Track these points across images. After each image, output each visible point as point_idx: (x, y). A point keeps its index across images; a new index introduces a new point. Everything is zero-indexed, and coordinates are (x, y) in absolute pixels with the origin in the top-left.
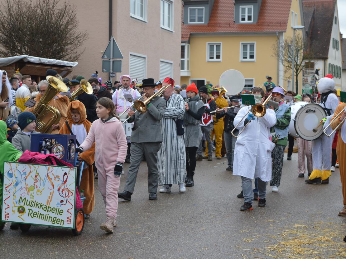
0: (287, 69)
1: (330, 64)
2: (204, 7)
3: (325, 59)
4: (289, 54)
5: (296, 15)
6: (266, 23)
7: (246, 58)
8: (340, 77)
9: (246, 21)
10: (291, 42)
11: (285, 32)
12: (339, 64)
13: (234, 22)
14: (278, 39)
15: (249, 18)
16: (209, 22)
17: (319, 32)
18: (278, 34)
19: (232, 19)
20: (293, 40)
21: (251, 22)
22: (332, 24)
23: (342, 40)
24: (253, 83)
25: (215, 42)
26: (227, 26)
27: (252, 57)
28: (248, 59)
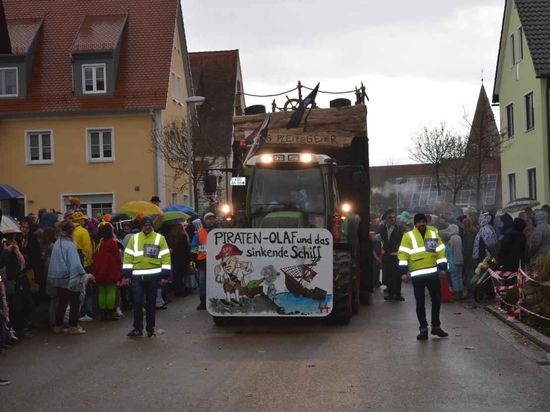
0: (178, 173)
2: (17, 68)
3: (226, 153)
4: (179, 147)
5: (179, 78)
6: (131, 94)
7: (98, 156)
9: (95, 91)
10: (183, 125)
11: (164, 108)
13: (72, 94)
14: (153, 120)
15: (100, 86)
16: (27, 94)
17: (213, 108)
18: (152, 113)
19: (70, 89)
20: (186, 121)
21: (104, 91)
22: (233, 95)
24: (112, 201)
25: (39, 128)
26: (60, 101)
27: (108, 154)
28: (102, 158)
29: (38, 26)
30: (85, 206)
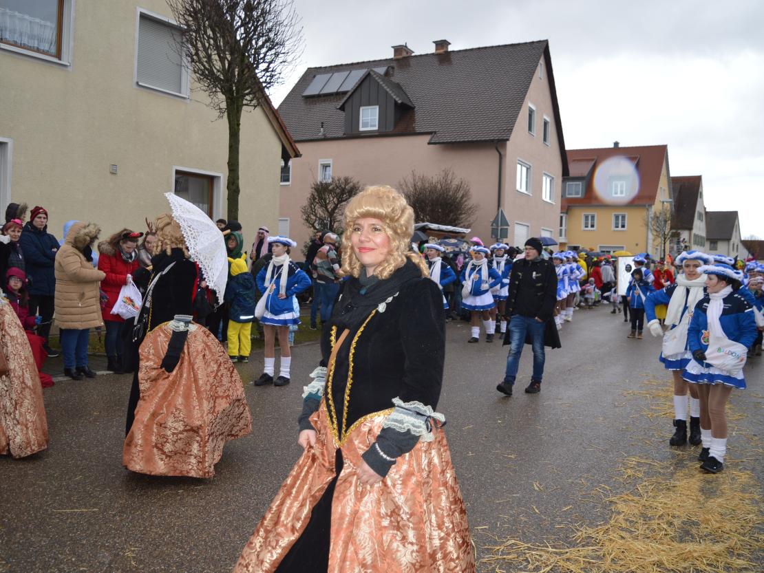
0: (656, 237)
1: (695, 235)
2: (581, 183)
3: (690, 229)
4: (657, 224)
5: (664, 190)
6: (637, 197)
7: (618, 227)
8: (704, 246)
9: (619, 195)
10: (660, 213)
11: (654, 204)
12: (703, 233)
14: (648, 210)
15: (622, 192)
16: (585, 196)
17: (685, 205)
18: (647, 206)
21: (623, 195)
22: (697, 199)
23: (706, 213)
25: (590, 212)
27: (623, 226)
28: (620, 228)
29: (593, 162)
30: (609, 252)
